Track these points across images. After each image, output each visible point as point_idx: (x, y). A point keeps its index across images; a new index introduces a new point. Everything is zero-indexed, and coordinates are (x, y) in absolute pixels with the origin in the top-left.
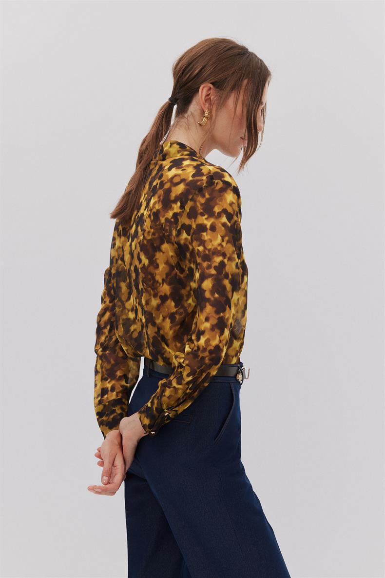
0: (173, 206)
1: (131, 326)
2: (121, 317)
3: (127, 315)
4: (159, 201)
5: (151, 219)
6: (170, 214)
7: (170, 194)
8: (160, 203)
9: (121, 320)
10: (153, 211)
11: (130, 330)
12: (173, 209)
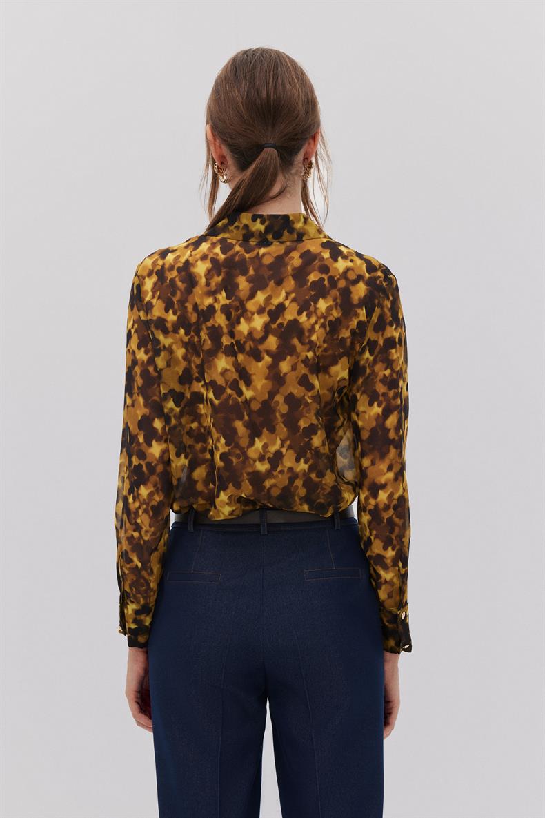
0: (358, 311)
1: (264, 481)
2: (244, 472)
3: (253, 466)
4: (336, 305)
5: (326, 330)
6: (354, 324)
7: (349, 296)
8: (339, 308)
9: (245, 475)
10: (329, 319)
11: (265, 487)
12: (358, 317)
